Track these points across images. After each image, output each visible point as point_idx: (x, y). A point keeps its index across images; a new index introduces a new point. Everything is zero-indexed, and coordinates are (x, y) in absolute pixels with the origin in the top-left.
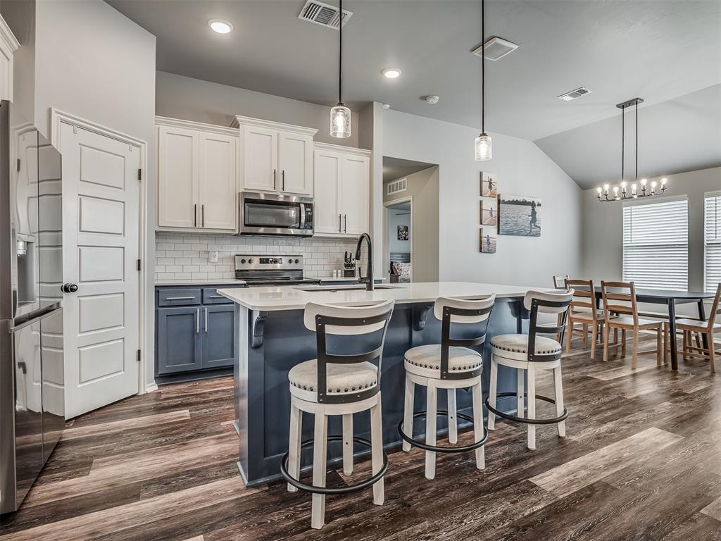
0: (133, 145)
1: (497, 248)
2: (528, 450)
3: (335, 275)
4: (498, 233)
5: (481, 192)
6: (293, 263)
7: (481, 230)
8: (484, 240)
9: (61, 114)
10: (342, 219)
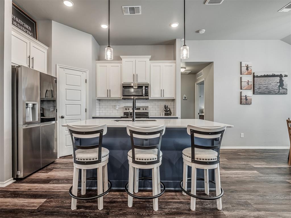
0: (84, 72)
1: (252, 102)
2: (190, 210)
3: (162, 115)
4: (254, 94)
5: (241, 72)
6: (145, 110)
7: (241, 92)
8: (243, 98)
9: (59, 65)
10: (162, 92)
